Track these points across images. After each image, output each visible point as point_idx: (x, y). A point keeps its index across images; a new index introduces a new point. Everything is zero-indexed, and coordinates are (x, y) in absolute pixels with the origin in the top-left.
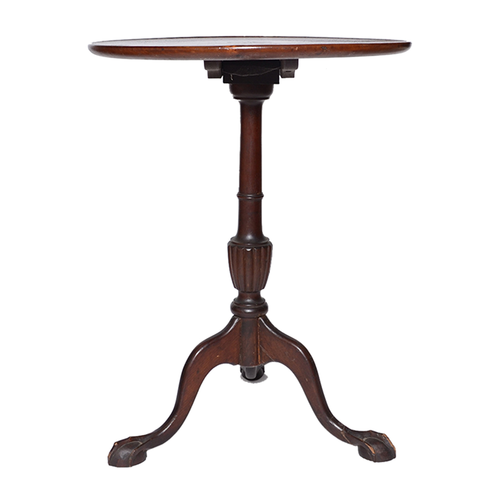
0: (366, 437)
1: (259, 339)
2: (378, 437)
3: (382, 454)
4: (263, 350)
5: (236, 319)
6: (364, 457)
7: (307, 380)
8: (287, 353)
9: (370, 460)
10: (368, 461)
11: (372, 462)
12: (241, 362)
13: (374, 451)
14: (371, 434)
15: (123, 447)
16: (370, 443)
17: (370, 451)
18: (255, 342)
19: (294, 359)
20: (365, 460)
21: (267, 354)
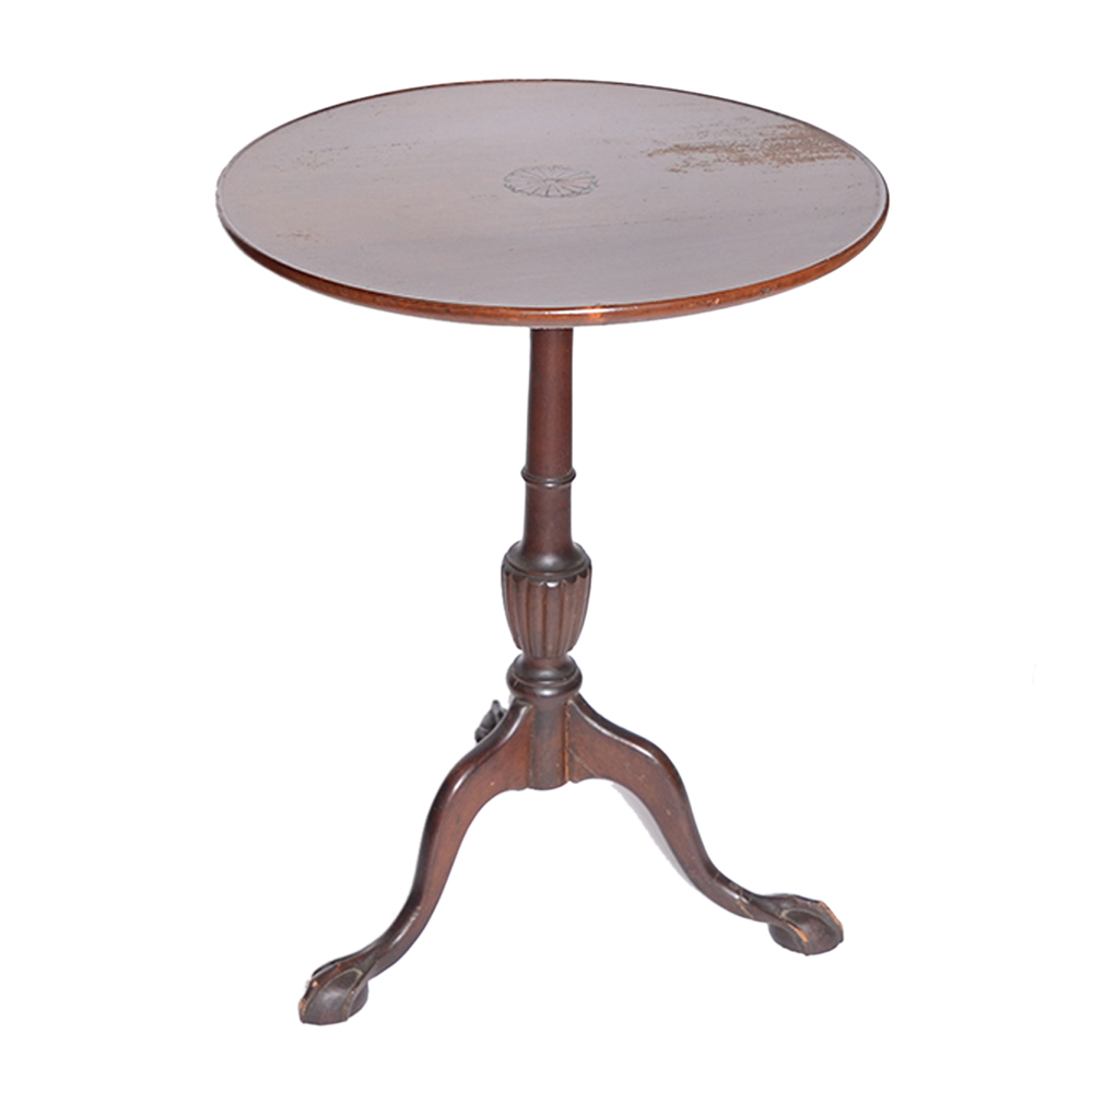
0: (786, 908)
1: (567, 739)
2: (810, 909)
3: (821, 939)
4: (577, 759)
5: (522, 706)
6: (784, 946)
7: (669, 813)
8: (627, 765)
9: (798, 951)
10: (794, 954)
11: (802, 956)
12: (532, 784)
13: (807, 937)
14: (795, 902)
15: (329, 986)
16: (797, 921)
17: (798, 936)
18: (560, 745)
19: (643, 776)
20: (786, 952)
21: (586, 767)
